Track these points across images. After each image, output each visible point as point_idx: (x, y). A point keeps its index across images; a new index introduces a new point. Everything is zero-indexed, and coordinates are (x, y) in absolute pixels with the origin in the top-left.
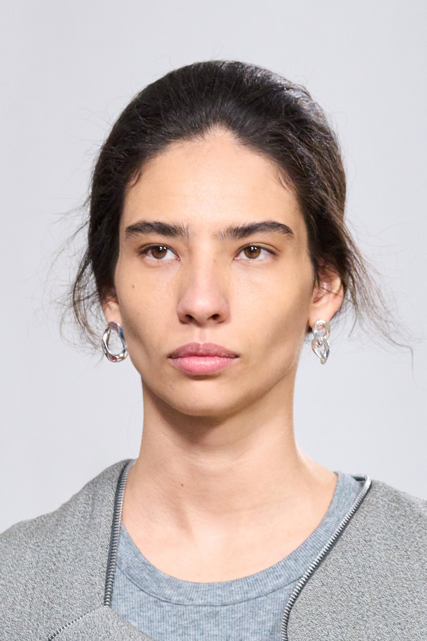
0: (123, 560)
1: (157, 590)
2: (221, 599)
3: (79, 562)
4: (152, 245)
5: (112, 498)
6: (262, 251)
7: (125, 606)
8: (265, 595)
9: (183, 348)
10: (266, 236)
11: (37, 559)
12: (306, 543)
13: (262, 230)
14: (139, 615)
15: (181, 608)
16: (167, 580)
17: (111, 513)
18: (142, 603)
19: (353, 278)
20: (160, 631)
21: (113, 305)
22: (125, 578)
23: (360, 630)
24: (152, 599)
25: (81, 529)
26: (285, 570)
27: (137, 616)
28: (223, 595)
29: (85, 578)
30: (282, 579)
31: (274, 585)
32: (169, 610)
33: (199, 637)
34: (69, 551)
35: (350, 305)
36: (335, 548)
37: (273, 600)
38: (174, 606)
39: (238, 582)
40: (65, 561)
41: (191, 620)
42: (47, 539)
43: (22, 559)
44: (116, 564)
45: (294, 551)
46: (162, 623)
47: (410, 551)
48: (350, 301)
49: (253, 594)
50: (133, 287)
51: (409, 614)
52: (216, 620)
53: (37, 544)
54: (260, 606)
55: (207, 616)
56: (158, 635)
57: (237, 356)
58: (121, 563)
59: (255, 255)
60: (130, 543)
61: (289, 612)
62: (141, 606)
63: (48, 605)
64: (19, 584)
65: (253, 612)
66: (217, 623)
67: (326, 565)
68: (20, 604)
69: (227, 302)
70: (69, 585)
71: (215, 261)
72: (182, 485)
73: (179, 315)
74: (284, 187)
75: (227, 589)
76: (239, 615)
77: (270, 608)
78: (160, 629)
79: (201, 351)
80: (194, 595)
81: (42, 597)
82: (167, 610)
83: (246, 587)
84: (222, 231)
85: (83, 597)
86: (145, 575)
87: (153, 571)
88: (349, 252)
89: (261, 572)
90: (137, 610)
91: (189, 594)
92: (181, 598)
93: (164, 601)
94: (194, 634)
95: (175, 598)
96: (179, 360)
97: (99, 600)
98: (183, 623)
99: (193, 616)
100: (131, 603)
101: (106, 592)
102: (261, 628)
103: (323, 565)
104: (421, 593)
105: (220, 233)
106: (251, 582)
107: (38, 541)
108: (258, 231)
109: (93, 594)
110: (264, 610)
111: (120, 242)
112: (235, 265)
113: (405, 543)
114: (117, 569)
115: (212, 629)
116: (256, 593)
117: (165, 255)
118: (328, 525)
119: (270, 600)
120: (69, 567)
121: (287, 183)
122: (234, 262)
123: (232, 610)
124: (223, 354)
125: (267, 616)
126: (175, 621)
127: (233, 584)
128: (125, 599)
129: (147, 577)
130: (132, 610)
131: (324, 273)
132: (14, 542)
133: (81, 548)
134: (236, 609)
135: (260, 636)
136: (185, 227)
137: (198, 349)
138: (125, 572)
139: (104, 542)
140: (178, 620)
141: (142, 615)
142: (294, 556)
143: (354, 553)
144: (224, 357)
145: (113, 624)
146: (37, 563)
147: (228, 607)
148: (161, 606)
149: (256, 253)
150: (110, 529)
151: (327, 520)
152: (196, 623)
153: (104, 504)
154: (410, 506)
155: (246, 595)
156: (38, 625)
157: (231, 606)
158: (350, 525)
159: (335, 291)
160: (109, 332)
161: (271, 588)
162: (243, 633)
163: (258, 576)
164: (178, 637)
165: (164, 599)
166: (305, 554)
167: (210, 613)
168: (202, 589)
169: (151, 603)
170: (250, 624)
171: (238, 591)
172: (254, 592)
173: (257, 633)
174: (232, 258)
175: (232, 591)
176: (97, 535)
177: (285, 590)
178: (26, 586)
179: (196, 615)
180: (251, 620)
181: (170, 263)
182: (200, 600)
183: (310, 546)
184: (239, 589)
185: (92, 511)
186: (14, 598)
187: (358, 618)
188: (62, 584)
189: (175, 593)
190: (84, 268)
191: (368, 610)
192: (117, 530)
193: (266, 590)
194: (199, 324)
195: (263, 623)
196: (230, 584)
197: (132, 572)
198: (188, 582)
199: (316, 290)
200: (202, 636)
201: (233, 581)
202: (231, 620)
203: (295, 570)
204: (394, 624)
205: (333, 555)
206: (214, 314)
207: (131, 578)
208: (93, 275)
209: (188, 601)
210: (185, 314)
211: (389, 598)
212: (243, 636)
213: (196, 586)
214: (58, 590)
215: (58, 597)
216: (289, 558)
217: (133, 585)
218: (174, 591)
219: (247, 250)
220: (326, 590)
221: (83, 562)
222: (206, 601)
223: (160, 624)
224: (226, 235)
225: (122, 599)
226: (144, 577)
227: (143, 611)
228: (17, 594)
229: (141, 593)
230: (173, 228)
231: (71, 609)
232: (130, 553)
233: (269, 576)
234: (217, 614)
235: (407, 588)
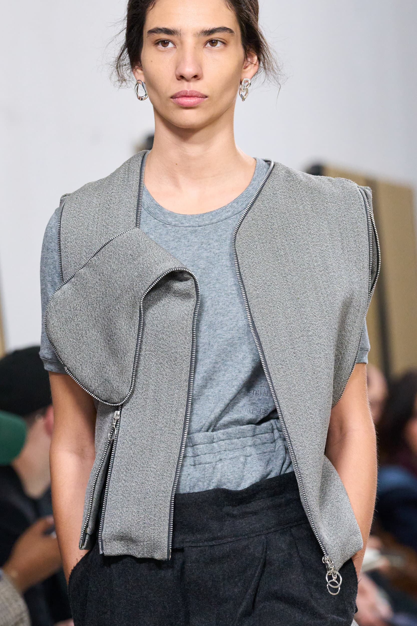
0: (145, 203)
1: (163, 219)
2: (198, 223)
3: (122, 204)
4: (161, 40)
5: (139, 171)
6: (219, 42)
7: (147, 227)
8: (221, 221)
9: (179, 93)
10: (221, 34)
11: (99, 202)
12: (243, 194)
13: (219, 32)
14: (155, 232)
15: (178, 228)
16: (169, 214)
17: (138, 179)
18: (156, 225)
19: (264, 56)
20: (166, 240)
21: (139, 71)
22: (147, 213)
23: (273, 244)
24: (161, 223)
25: (122, 187)
26: (232, 208)
27: (153, 232)
28: (199, 221)
29: (125, 213)
30: (230, 213)
31: (226, 216)
32: (171, 229)
33: (187, 243)
34: (116, 198)
35: (262, 70)
36: (258, 199)
37: (226, 224)
38: (173, 227)
39: (207, 214)
40: (114, 203)
41: (182, 234)
42: (104, 192)
43: (91, 202)
44: (142, 206)
45: (237, 198)
46: (167, 236)
47: (297, 199)
48: (262, 67)
49: (215, 221)
50: (152, 61)
51: (298, 234)
52: (196, 234)
53: (99, 195)
54: (219, 226)
55: (192, 232)
56: (165, 242)
57: (206, 97)
58: (144, 205)
59: (215, 44)
60: (148, 194)
61: (236, 234)
62: (156, 227)
63: (106, 226)
64: (90, 216)
65: (215, 230)
66: (196, 236)
67: (254, 209)
68: (91, 227)
69: (201, 68)
70: (117, 216)
71: (194, 48)
72: (176, 164)
73: (176, 76)
74: (229, 9)
75: (201, 218)
76: (208, 231)
77: (224, 228)
78: (166, 238)
79: (188, 94)
80: (184, 221)
81: (102, 223)
82: (169, 229)
83: (211, 217)
84: (198, 32)
85: (124, 223)
86: (157, 211)
87: (161, 209)
88: (261, 42)
89: (219, 209)
90: (153, 229)
91: (181, 220)
92: (177, 223)
93: (168, 224)
94: (184, 241)
95: (174, 223)
96: (177, 99)
97: (133, 225)
98: (178, 236)
99: (183, 232)
100: (150, 226)
101: (137, 220)
102: (219, 238)
103: (252, 208)
104: (304, 222)
105: (197, 33)
106: (214, 214)
107: (99, 193)
108: (217, 32)
109: (130, 222)
110: (221, 229)
111: (144, 38)
112: (205, 50)
113: (294, 195)
114: (142, 208)
115: (194, 239)
116: (216, 220)
117: (168, 45)
118: (254, 185)
119: (224, 224)
120: (116, 206)
121: (231, 7)
122: (204, 48)
123: (204, 229)
124: (200, 96)
125: (222, 232)
126: (174, 235)
127: (204, 215)
128: (147, 224)
129: (158, 212)
130: (151, 229)
131: (249, 54)
132: (87, 193)
133: (123, 197)
134: (206, 228)
135: (220, 243)
136: (179, 30)
137: (187, 93)
138: (146, 210)
139: (135, 194)
140: (175, 234)
141: (156, 231)
142: (236, 201)
143: (268, 201)
144: (200, 97)
145: (141, 239)
146: (100, 205)
147: (202, 227)
148: (166, 227)
149: (215, 43)
150: (138, 187)
151: (253, 182)
152: (185, 236)
153: (135, 174)
154: (296, 176)
155: (211, 221)
156: (101, 237)
157: (203, 227)
158: (265, 186)
159: (254, 63)
160: (137, 85)
161: (224, 217)
162: (210, 241)
163: (218, 211)
164: (176, 243)
165: (168, 223)
166: (242, 200)
167: (193, 231)
168: (188, 218)
169: (161, 225)
170: (214, 236)
171: (207, 219)
172: (216, 219)
173: (218, 241)
174: (203, 46)
175: (204, 219)
176: (131, 190)
177: (232, 219)
178: (94, 217)
179: (185, 232)
180: (214, 234)
181: (171, 49)
182: (187, 224)
183: (245, 196)
184: (208, 218)
185: (128, 178)
186: (88, 223)
187: (271, 238)
188: (113, 215)
189: (173, 220)
190: (123, 51)
191: (277, 233)
192: (142, 188)
193: (221, 218)
194: (188, 80)
195: (221, 236)
196: (203, 215)
197: (150, 209)
198: (180, 214)
199: (245, 62)
200: (188, 243)
201: (204, 214)
202: (203, 234)
203: (237, 208)
204: (290, 240)
205: (257, 203)
206: (195, 75)
207: (150, 213)
208: (128, 55)
209: (181, 224)
210: (180, 75)
211: (287, 225)
212: (210, 243)
213: (185, 216)
214: (111, 219)
215: (111, 222)
216: (234, 202)
217: (151, 216)
218: (173, 219)
219: (210, 42)
220: (255, 222)
221: (124, 204)
222: (190, 224)
223: (166, 236)
224: (200, 35)
225: (145, 224)
226: (157, 212)
227: (157, 230)
228: (90, 221)
229: (155, 220)
230: (173, 31)
231: (118, 228)
232: (149, 200)
233: (223, 211)
234: (196, 231)
235: (296, 219)
